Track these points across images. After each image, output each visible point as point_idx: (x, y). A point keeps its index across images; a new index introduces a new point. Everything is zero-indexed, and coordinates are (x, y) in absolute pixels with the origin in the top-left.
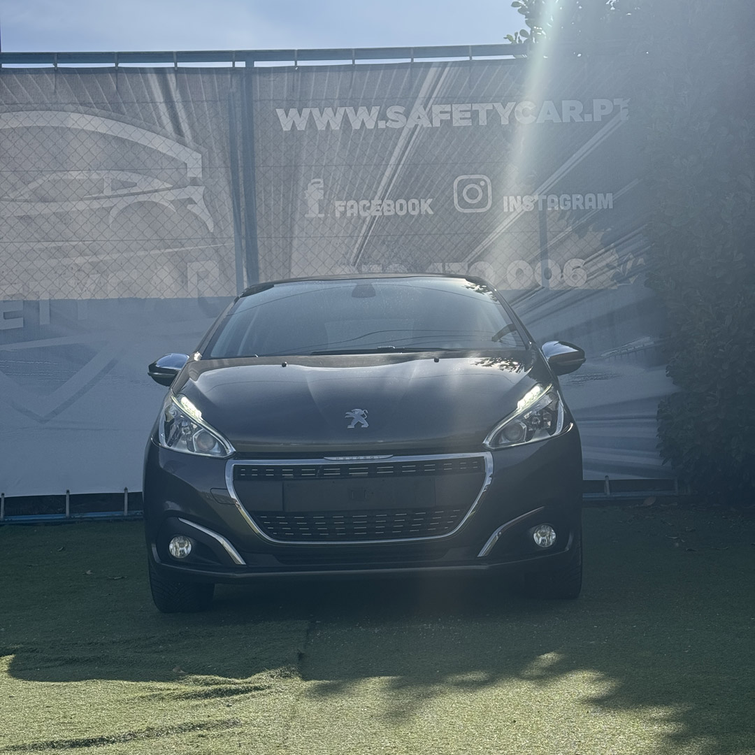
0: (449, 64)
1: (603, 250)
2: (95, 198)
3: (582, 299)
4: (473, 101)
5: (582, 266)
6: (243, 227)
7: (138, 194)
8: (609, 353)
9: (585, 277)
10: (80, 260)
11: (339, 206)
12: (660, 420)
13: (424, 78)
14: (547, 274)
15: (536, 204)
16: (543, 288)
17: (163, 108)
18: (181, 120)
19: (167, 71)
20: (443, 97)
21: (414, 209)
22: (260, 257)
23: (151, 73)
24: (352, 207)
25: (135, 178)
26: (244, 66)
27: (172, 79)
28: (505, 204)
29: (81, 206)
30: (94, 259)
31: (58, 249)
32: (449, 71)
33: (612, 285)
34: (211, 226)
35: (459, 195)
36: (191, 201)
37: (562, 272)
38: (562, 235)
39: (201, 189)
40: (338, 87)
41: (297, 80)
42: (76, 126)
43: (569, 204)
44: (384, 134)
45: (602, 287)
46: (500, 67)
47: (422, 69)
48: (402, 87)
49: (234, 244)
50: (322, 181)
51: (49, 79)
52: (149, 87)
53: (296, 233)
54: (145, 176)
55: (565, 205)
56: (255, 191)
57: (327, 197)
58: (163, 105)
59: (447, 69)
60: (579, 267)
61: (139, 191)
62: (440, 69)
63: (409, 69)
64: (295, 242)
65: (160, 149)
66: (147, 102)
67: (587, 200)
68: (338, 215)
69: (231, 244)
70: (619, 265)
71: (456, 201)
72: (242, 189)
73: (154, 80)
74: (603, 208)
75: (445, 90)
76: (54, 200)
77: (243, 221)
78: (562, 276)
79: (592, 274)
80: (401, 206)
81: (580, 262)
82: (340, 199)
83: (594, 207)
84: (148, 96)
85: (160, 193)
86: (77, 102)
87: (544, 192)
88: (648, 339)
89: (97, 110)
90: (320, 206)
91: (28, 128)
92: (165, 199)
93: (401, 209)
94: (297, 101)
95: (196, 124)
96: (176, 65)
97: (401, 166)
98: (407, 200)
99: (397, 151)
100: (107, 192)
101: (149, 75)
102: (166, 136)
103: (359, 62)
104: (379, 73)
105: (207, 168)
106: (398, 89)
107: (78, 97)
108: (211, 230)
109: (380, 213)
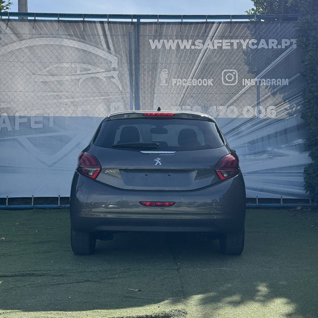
0: (222, 23)
1: (283, 103)
2: (73, 75)
3: (274, 123)
4: (231, 38)
5: (274, 109)
6: (134, 89)
7: (91, 73)
8: (284, 146)
9: (275, 113)
10: (66, 100)
11: (174, 81)
12: (305, 175)
13: (211, 28)
14: (260, 112)
15: (256, 82)
16: (258, 118)
17: (102, 38)
18: (109, 43)
19: (105, 22)
20: (219, 36)
21: (205, 83)
22: (140, 101)
23: (98, 23)
24: (179, 81)
25: (89, 67)
26: (136, 21)
27: (106, 26)
28: (243, 82)
29: (67, 78)
30: (72, 100)
31: (58, 95)
32: (222, 25)
33: (287, 117)
34: (120, 87)
35: (224, 78)
36: (113, 77)
37: (266, 111)
38: (267, 96)
39: (117, 72)
40: (175, 31)
41: (158, 28)
42: (66, 45)
43: (270, 83)
44: (194, 51)
45: (283, 118)
46: (243, 24)
47: (210, 24)
48: (202, 32)
49: (129, 95)
50: (167, 70)
51: (56, 25)
52: (97, 29)
53: (156, 91)
54: (94, 66)
55: (268, 83)
56: (139, 74)
57: (169, 77)
58: (102, 36)
59: (221, 25)
60: (273, 109)
61: (91, 72)
62: (218, 24)
63: (205, 25)
64: (155, 95)
65: (100, 55)
66: (96, 35)
67: (277, 81)
68: (173, 84)
69: (128, 95)
70: (290, 109)
71: (223, 80)
72: (134, 73)
73: (99, 26)
74: (284, 85)
75: (220, 34)
76: (56, 75)
77: (134, 86)
78: (266, 113)
79: (278, 112)
80: (200, 81)
81: (274, 107)
82: (173, 78)
83: (280, 84)
84: (96, 33)
85: (100, 73)
86: (67, 34)
87: (260, 78)
88: (301, 140)
89: (75, 38)
90: (166, 80)
91: (46, 45)
92: (102, 76)
94: (158, 36)
95: (116, 45)
96: (108, 20)
97: (200, 64)
98: (202, 79)
99: (199, 59)
100: (78, 72)
101: (97, 24)
102: (103, 50)
103: (184, 20)
104: (192, 26)
105: (120, 63)
106: (200, 33)
107: (67, 32)
108: (121, 90)
109: (191, 84)
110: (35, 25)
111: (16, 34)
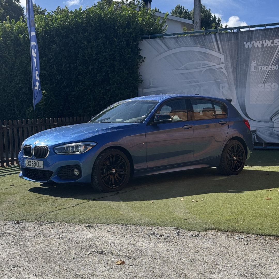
2: (199, 68)
10: (194, 84)
11: (259, 68)
17: (215, 44)
18: (220, 47)
19: (217, 34)
24: (263, 68)
25: (208, 62)
26: (236, 31)
27: (218, 36)
29: (195, 70)
31: (190, 81)
36: (221, 68)
39: (224, 65)
40: (261, 35)
41: (250, 34)
44: (273, 47)
50: (255, 61)
51: (189, 39)
52: (212, 39)
53: (248, 75)
54: (210, 62)
57: (257, 65)
61: (209, 66)
65: (214, 55)
66: (211, 43)
68: (259, 70)
73: (213, 36)
76: (189, 69)
82: (260, 66)
85: (214, 66)
89: (199, 46)
90: (254, 68)
91: (184, 51)
92: (215, 68)
93: (277, 68)
94: (250, 40)
95: (223, 47)
97: (277, 56)
99: (276, 52)
100: (201, 66)
101: (212, 36)
102: (216, 51)
103: (267, 27)
104: (272, 31)
105: (226, 59)
106: (277, 35)
107: (195, 43)
108: (226, 75)
109: (271, 69)
110: (178, 41)
111: (167, 47)
